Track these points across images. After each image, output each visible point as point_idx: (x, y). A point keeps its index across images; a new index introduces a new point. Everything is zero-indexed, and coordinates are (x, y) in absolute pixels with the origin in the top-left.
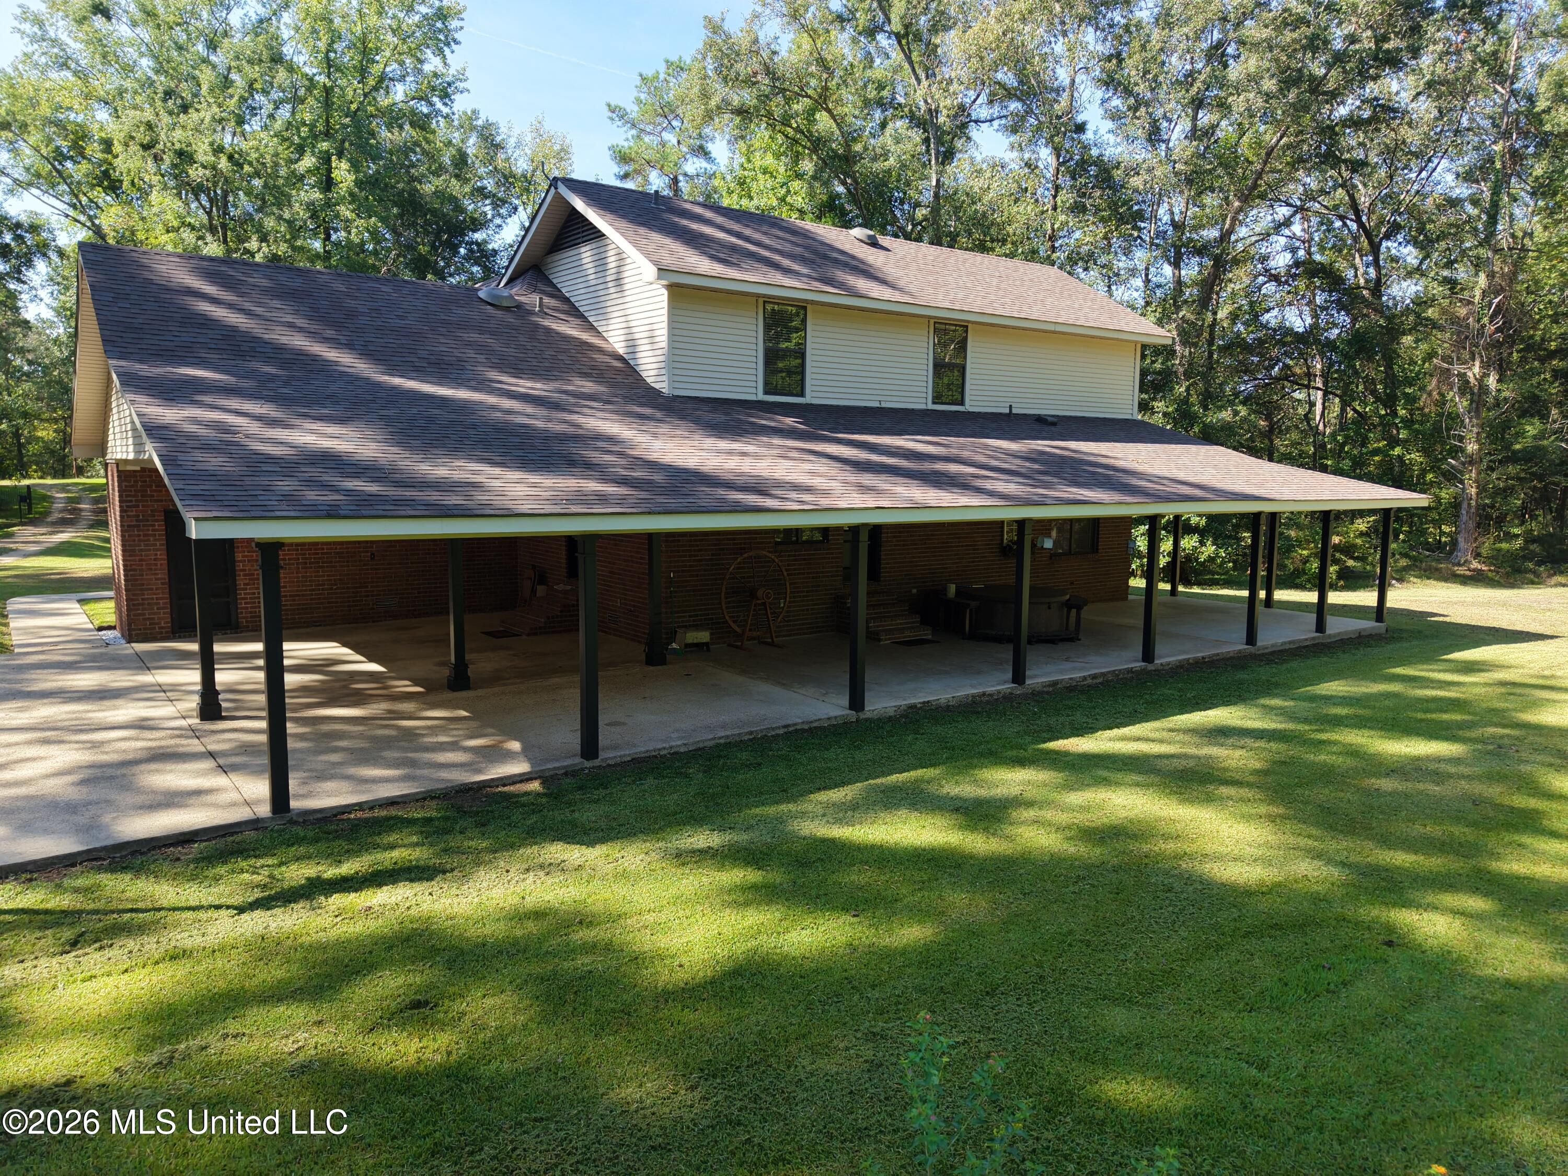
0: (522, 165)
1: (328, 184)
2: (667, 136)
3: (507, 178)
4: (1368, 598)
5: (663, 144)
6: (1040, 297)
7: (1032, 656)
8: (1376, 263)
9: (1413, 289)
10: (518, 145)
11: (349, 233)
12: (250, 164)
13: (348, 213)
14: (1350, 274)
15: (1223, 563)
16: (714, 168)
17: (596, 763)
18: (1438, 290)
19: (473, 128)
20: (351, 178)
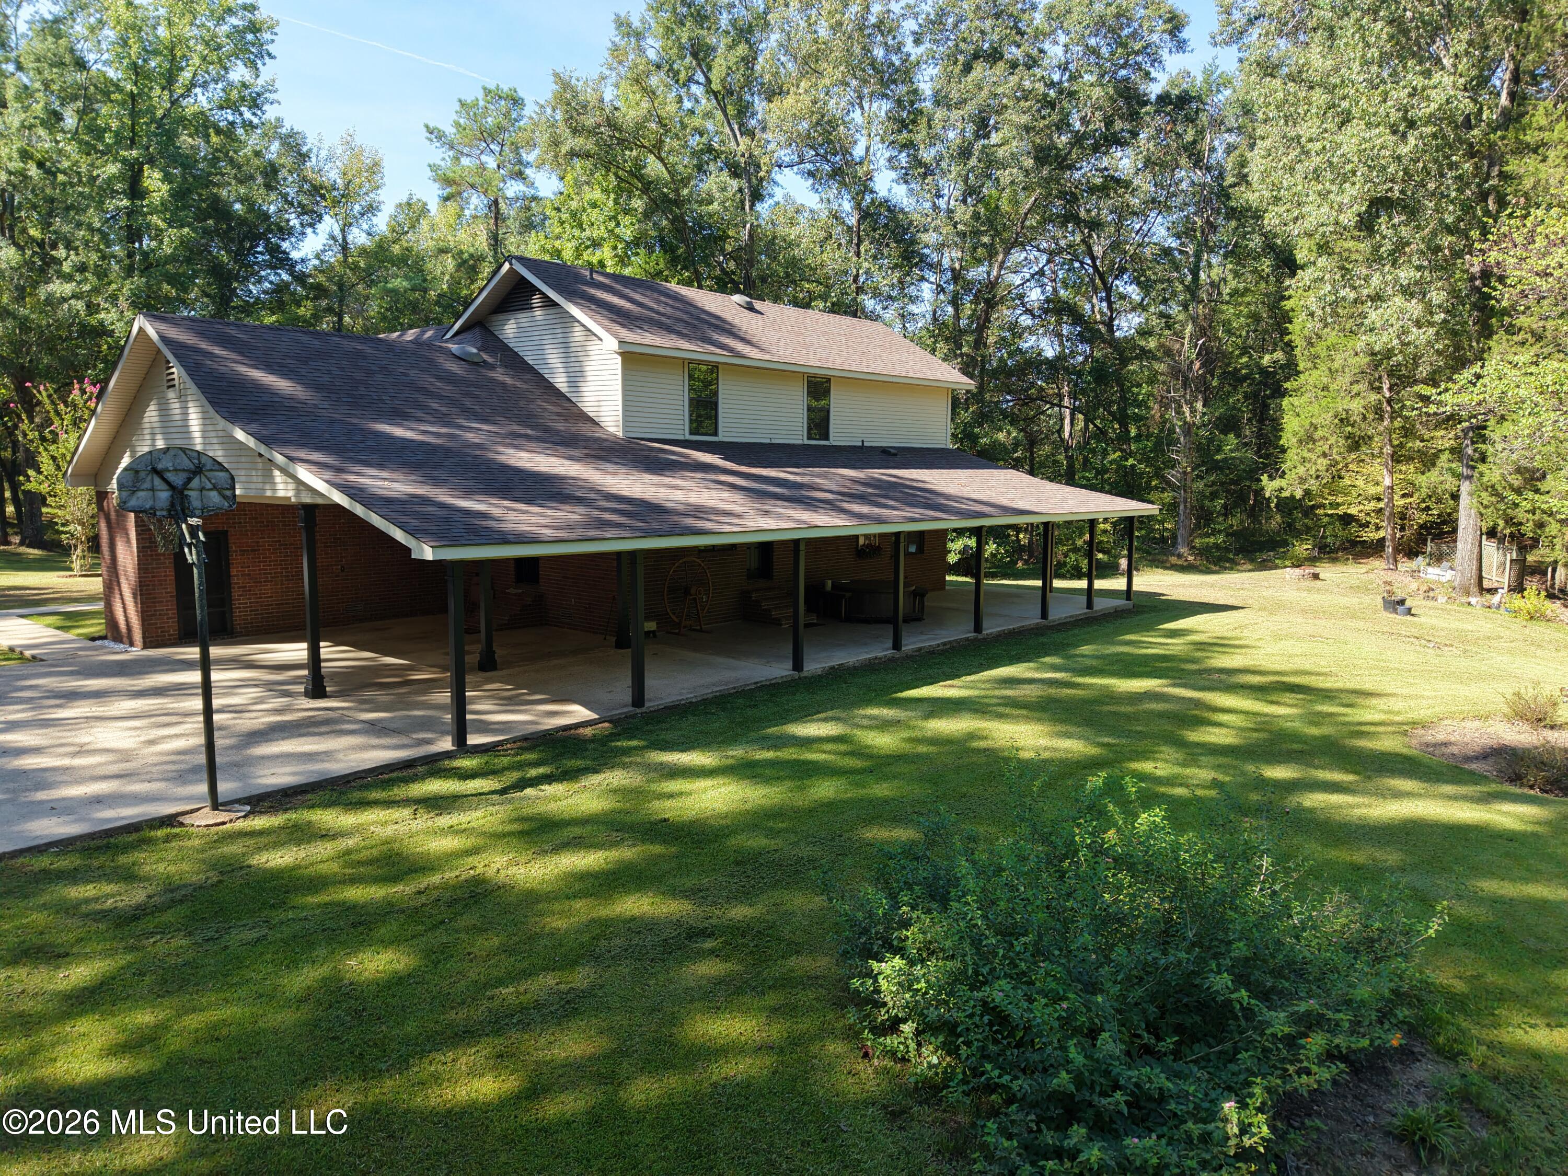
0: (333, 175)
1: (136, 191)
2: (486, 158)
3: (317, 190)
4: (1119, 584)
5: (483, 167)
6: (877, 352)
7: (905, 630)
8: (1108, 299)
9: (1137, 320)
10: (329, 159)
11: (161, 242)
12: (63, 172)
13: (160, 223)
14: (1088, 307)
15: (1003, 558)
16: (533, 192)
17: (644, 710)
18: (1155, 321)
19: (277, 136)
20: (165, 188)
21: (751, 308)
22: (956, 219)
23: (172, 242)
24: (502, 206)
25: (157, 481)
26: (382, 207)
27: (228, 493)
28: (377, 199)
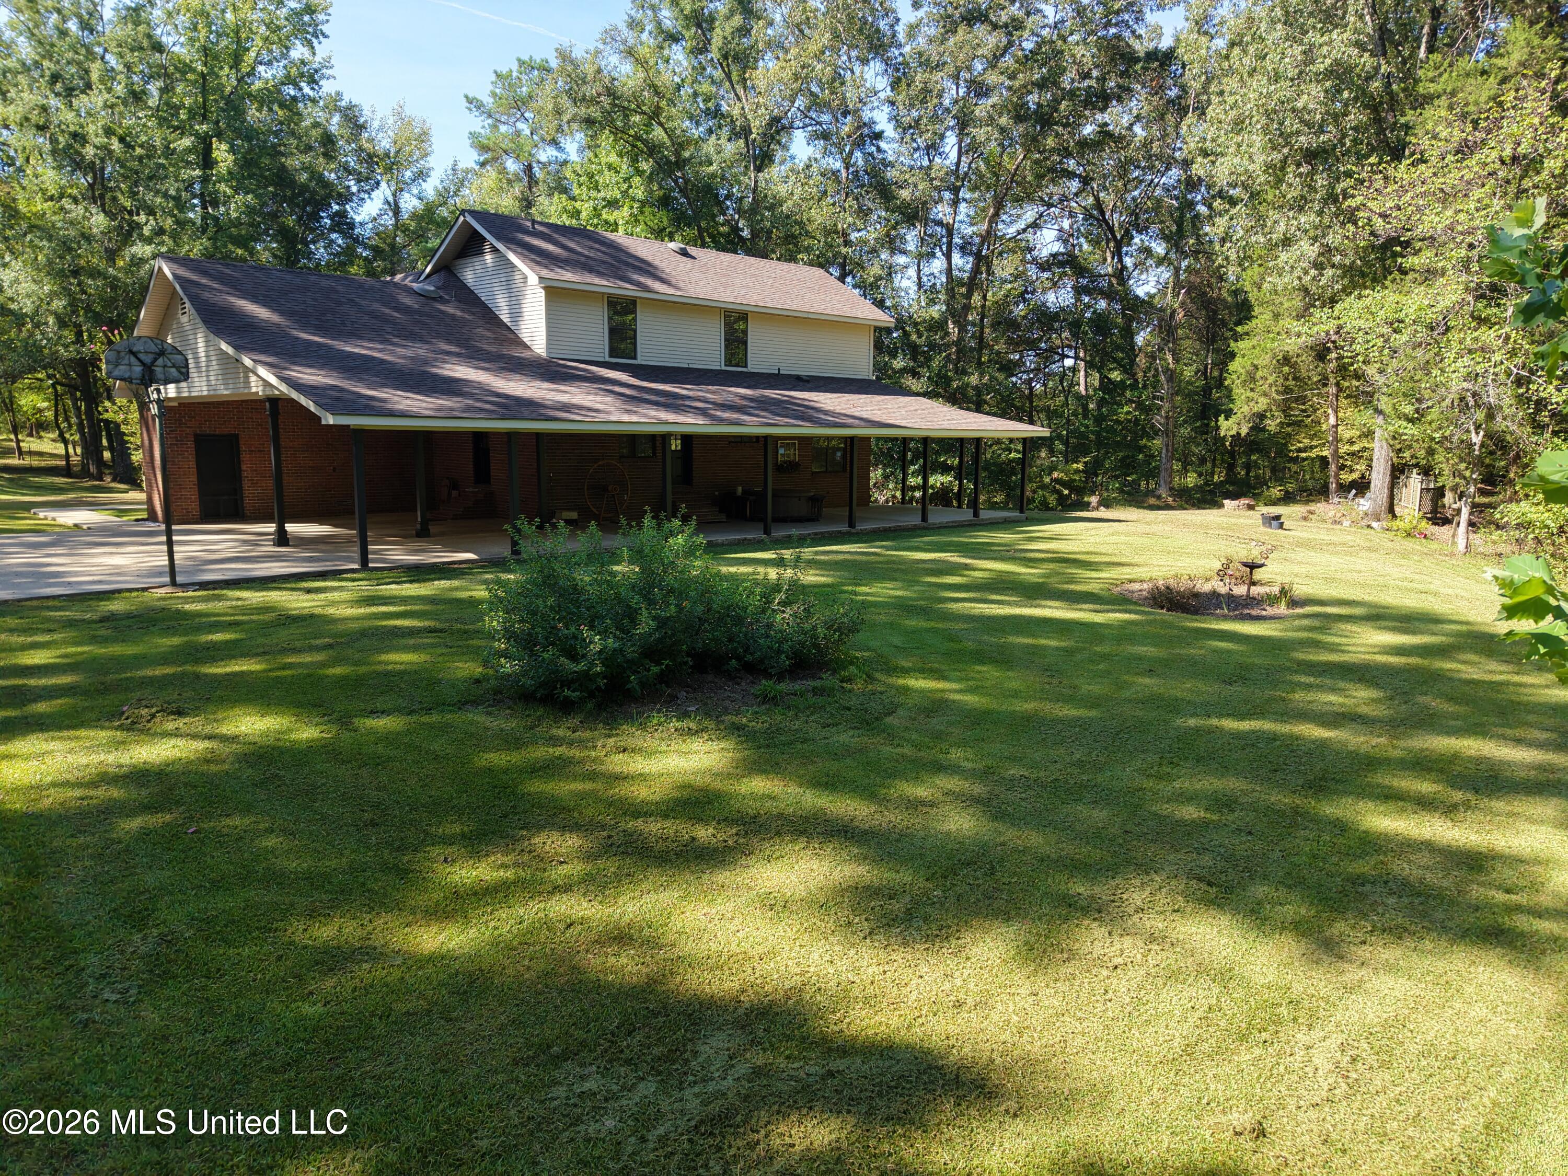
0: (385, 144)
1: (207, 162)
2: (521, 125)
3: (371, 159)
5: (518, 133)
6: (802, 293)
10: (381, 129)
11: (229, 208)
12: (141, 146)
13: (227, 190)
16: (564, 157)
19: (337, 109)
20: (231, 158)
21: (684, 253)
22: (933, 175)
23: (239, 208)
24: (536, 169)
25: (133, 359)
26: (432, 173)
27: (184, 370)
28: (427, 165)
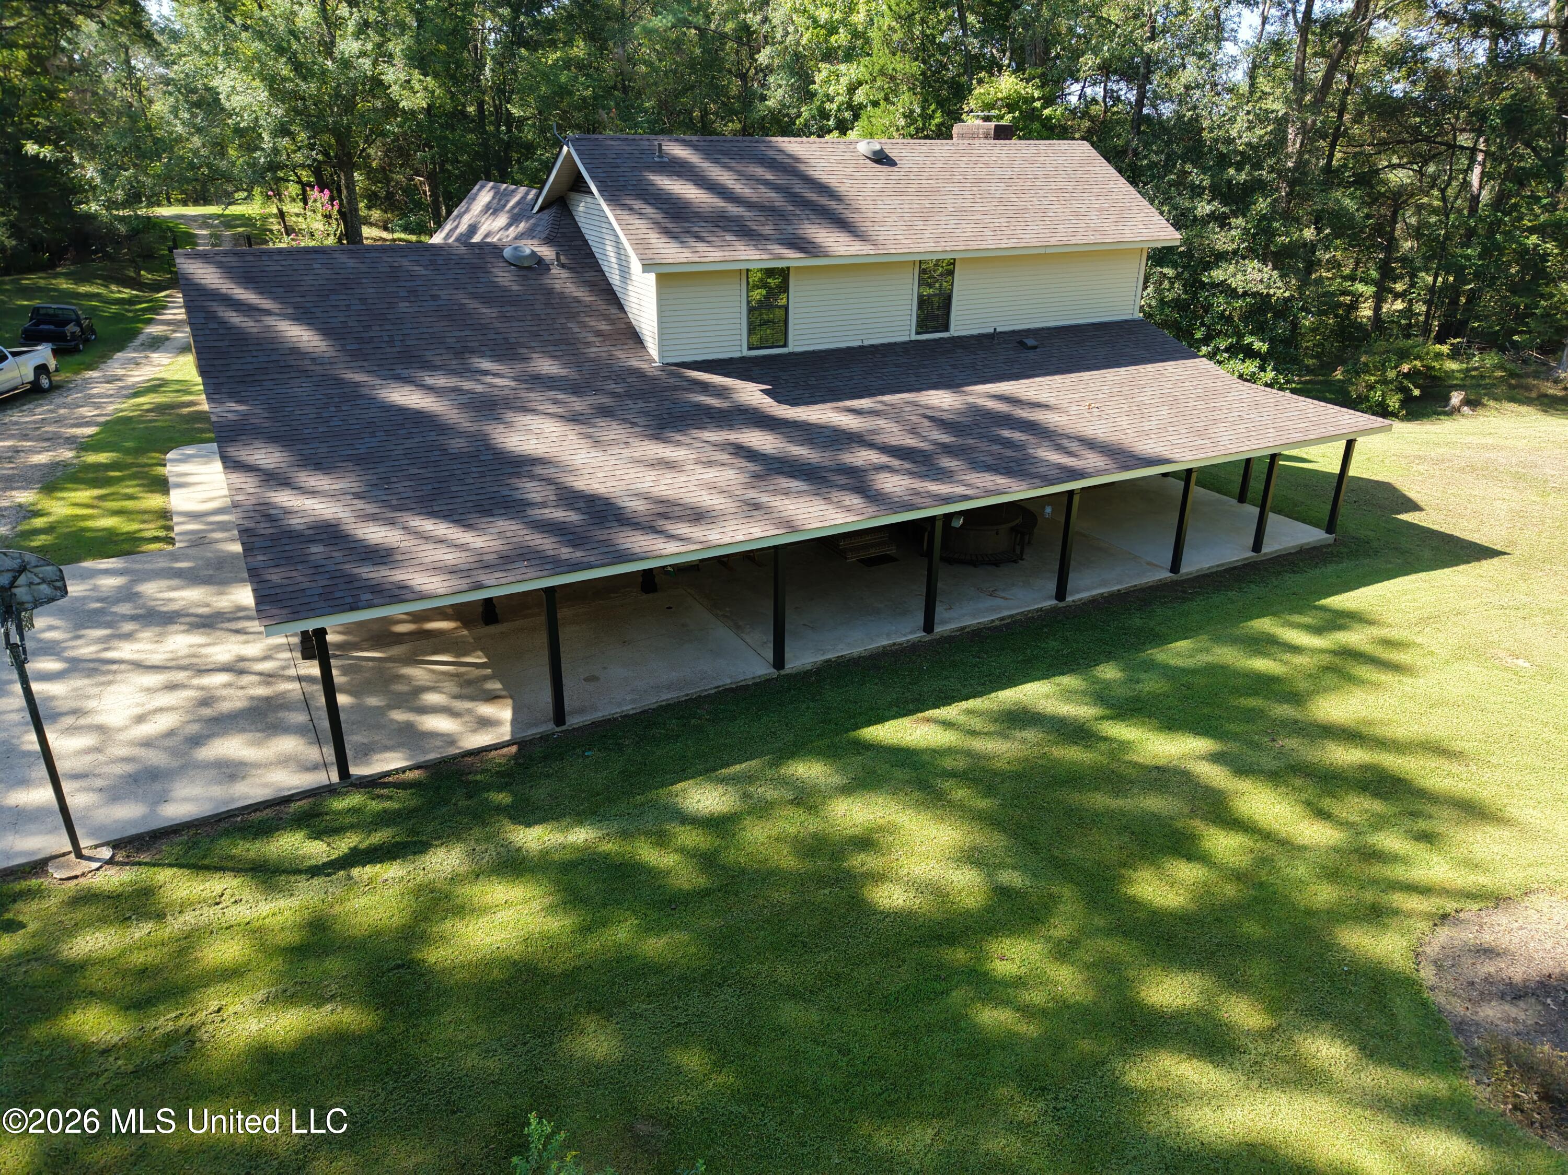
6: (1045, 204)
17: (564, 728)
